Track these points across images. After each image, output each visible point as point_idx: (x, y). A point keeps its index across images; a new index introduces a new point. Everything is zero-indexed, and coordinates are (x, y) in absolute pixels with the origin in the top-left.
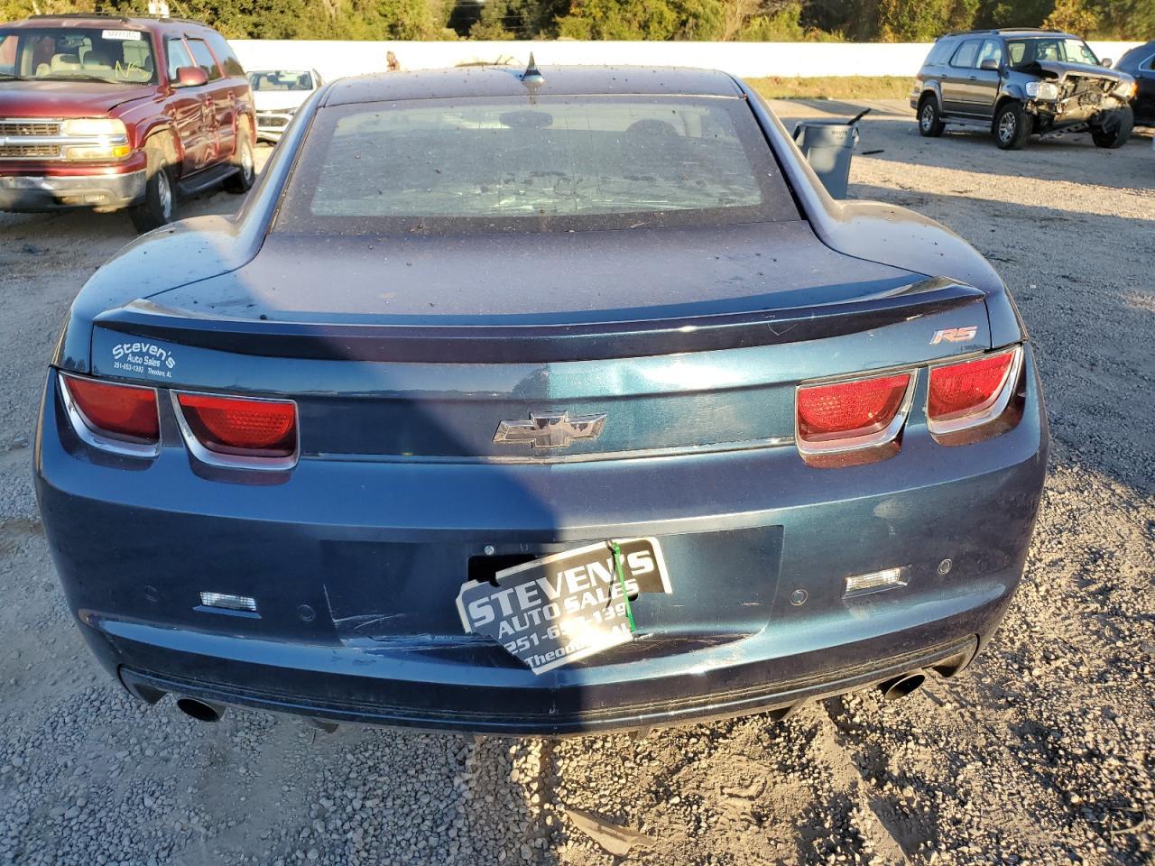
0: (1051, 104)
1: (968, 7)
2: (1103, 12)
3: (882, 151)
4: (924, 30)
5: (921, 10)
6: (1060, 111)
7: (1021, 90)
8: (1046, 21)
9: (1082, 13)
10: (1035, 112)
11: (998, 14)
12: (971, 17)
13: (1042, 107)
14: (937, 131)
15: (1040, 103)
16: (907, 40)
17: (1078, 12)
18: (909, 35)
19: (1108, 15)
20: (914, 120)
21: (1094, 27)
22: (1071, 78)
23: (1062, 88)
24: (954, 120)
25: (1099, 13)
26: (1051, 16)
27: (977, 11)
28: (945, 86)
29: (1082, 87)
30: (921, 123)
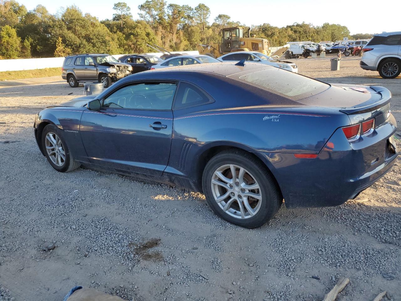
0: (115, 74)
1: (27, 47)
2: (72, 48)
3: (72, 93)
4: (14, 55)
5: (10, 48)
6: (118, 75)
7: (106, 71)
8: (55, 51)
9: (66, 48)
10: (111, 76)
11: (39, 49)
12: (29, 50)
13: (113, 75)
14: (76, 85)
15: (112, 74)
16: (8, 58)
17: (64, 48)
18: (8, 56)
19: (73, 49)
20: (66, 83)
21: (71, 53)
22: (118, 66)
23: (116, 69)
24: (81, 81)
25: (71, 48)
26: (57, 50)
27: (31, 48)
28: (75, 71)
29: (121, 69)
30: (70, 84)
